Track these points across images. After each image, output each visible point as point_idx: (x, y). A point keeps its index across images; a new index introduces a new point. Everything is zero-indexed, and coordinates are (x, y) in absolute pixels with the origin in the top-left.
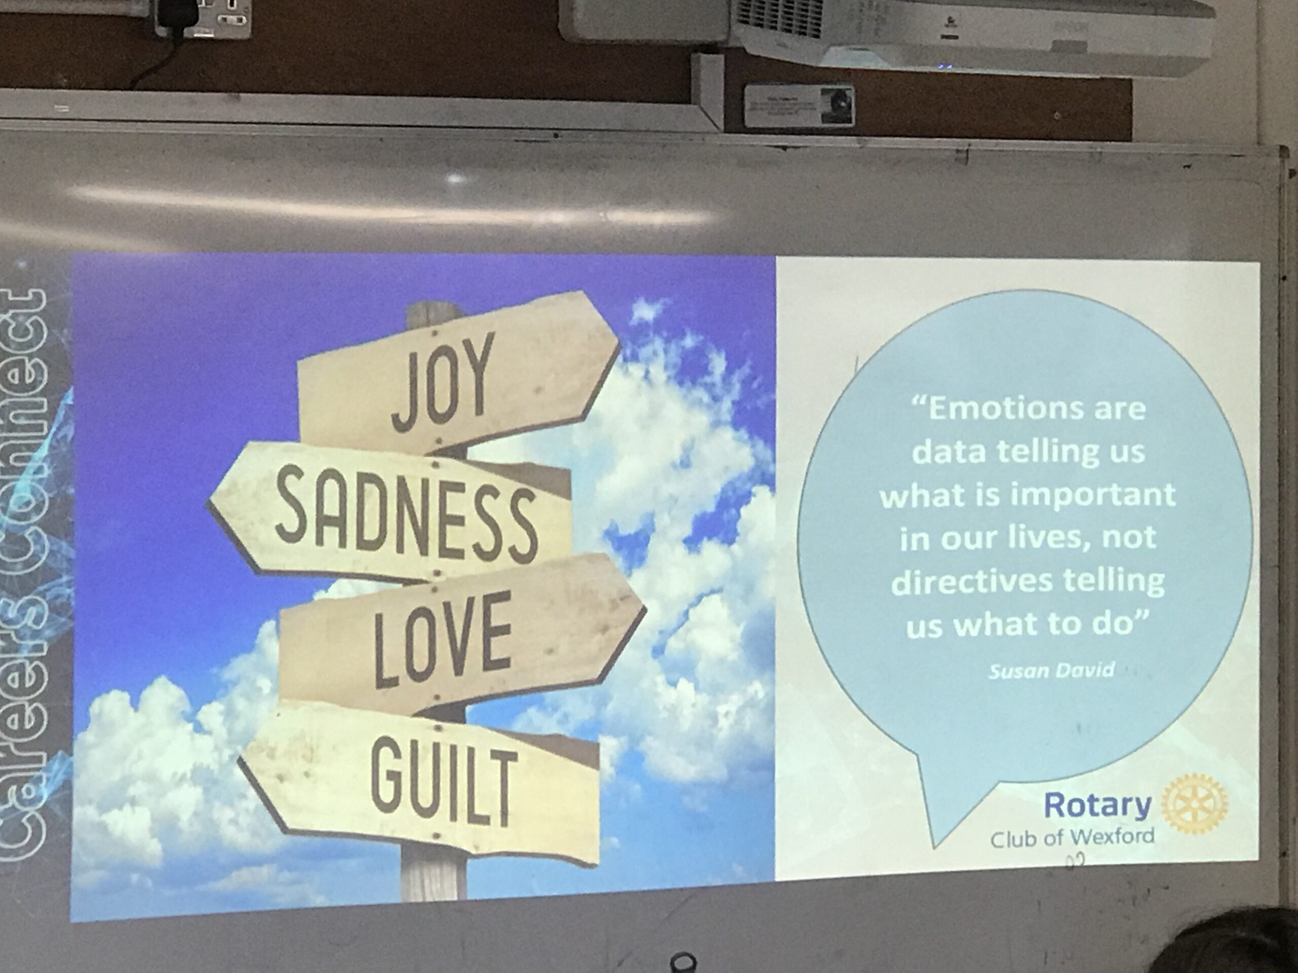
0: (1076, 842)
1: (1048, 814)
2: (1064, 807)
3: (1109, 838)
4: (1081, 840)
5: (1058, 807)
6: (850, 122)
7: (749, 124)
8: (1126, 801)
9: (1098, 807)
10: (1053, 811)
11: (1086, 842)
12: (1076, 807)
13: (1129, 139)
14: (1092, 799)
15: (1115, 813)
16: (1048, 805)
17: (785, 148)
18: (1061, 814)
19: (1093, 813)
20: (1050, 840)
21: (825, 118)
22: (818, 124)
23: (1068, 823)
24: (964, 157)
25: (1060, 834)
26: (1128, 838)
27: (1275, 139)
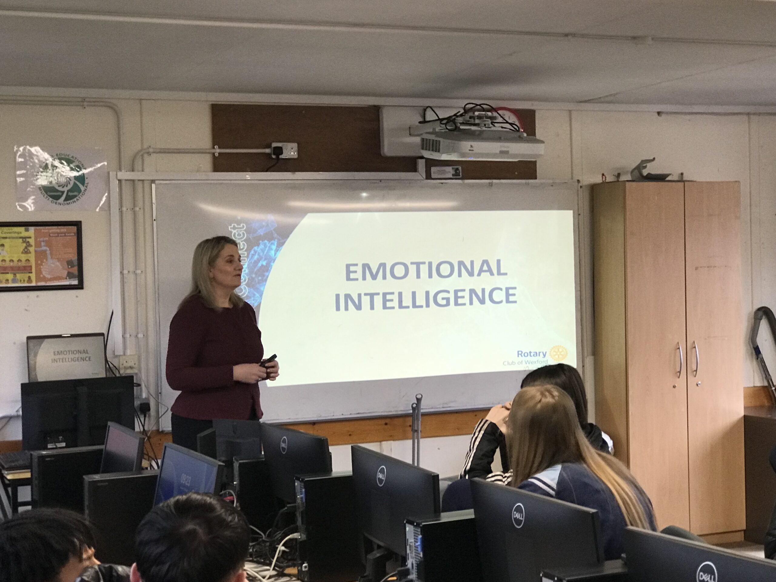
0: (526, 364)
1: (518, 356)
2: (523, 355)
3: (535, 362)
4: (528, 363)
5: (521, 355)
6: (460, 176)
7: (433, 177)
8: (539, 353)
9: (532, 354)
10: (520, 356)
11: (529, 363)
12: (526, 355)
13: (536, 178)
14: (530, 352)
15: (537, 355)
16: (518, 354)
17: (442, 183)
18: (522, 356)
19: (530, 356)
20: (519, 363)
21: (453, 175)
22: (451, 176)
23: (524, 359)
24: (491, 185)
25: (522, 361)
26: (540, 362)
27: (576, 178)
